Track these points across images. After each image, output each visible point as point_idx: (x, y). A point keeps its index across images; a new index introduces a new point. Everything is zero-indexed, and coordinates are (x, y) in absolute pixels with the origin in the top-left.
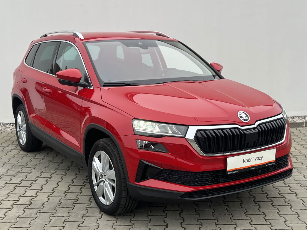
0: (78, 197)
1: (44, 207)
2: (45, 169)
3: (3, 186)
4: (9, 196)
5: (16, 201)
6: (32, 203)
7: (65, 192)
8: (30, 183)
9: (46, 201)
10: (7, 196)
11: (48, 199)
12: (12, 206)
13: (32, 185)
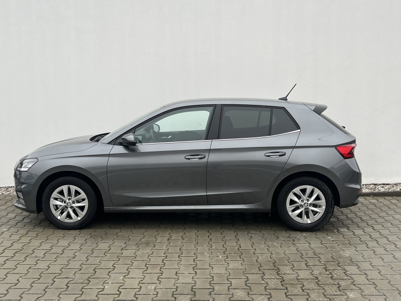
0: (176, 285)
1: (137, 298)
2: (125, 245)
3: (80, 268)
4: (90, 281)
5: (102, 290)
6: (120, 292)
7: (158, 278)
8: (112, 265)
9: (138, 290)
10: (88, 282)
11: (139, 287)
12: (97, 296)
13: (115, 267)
